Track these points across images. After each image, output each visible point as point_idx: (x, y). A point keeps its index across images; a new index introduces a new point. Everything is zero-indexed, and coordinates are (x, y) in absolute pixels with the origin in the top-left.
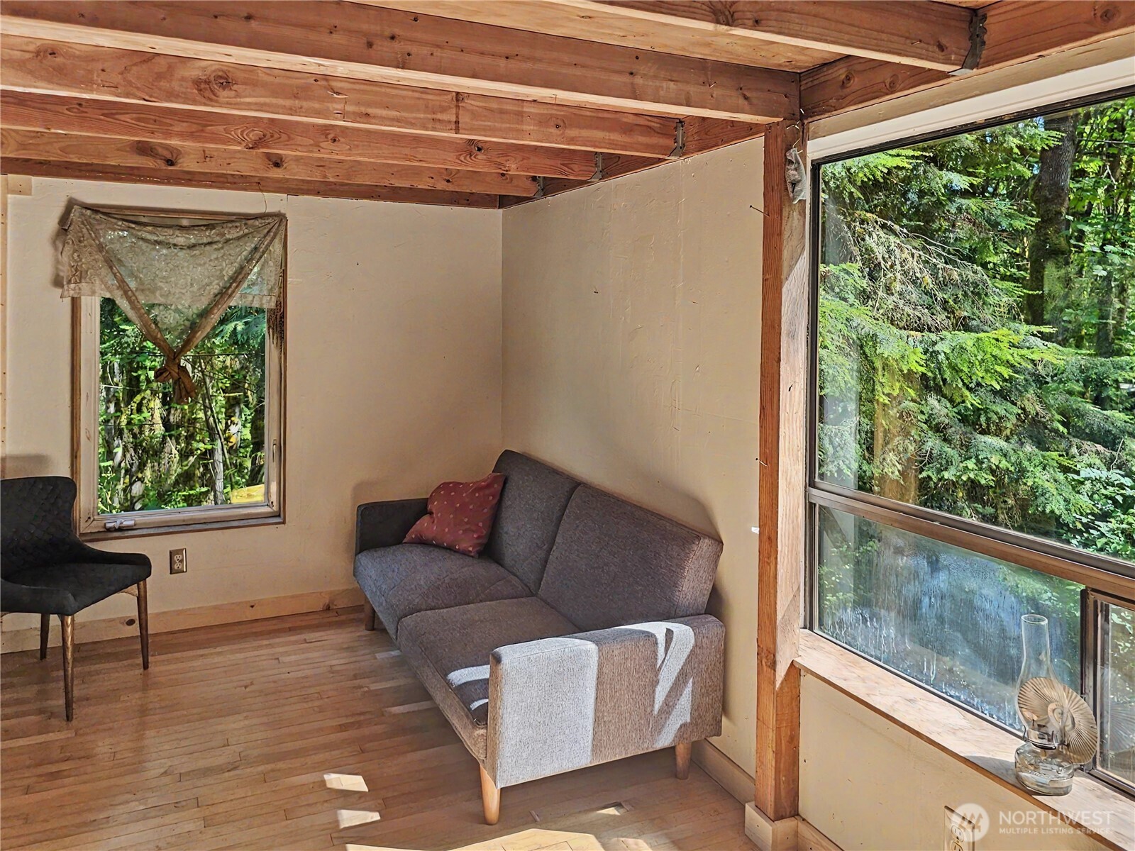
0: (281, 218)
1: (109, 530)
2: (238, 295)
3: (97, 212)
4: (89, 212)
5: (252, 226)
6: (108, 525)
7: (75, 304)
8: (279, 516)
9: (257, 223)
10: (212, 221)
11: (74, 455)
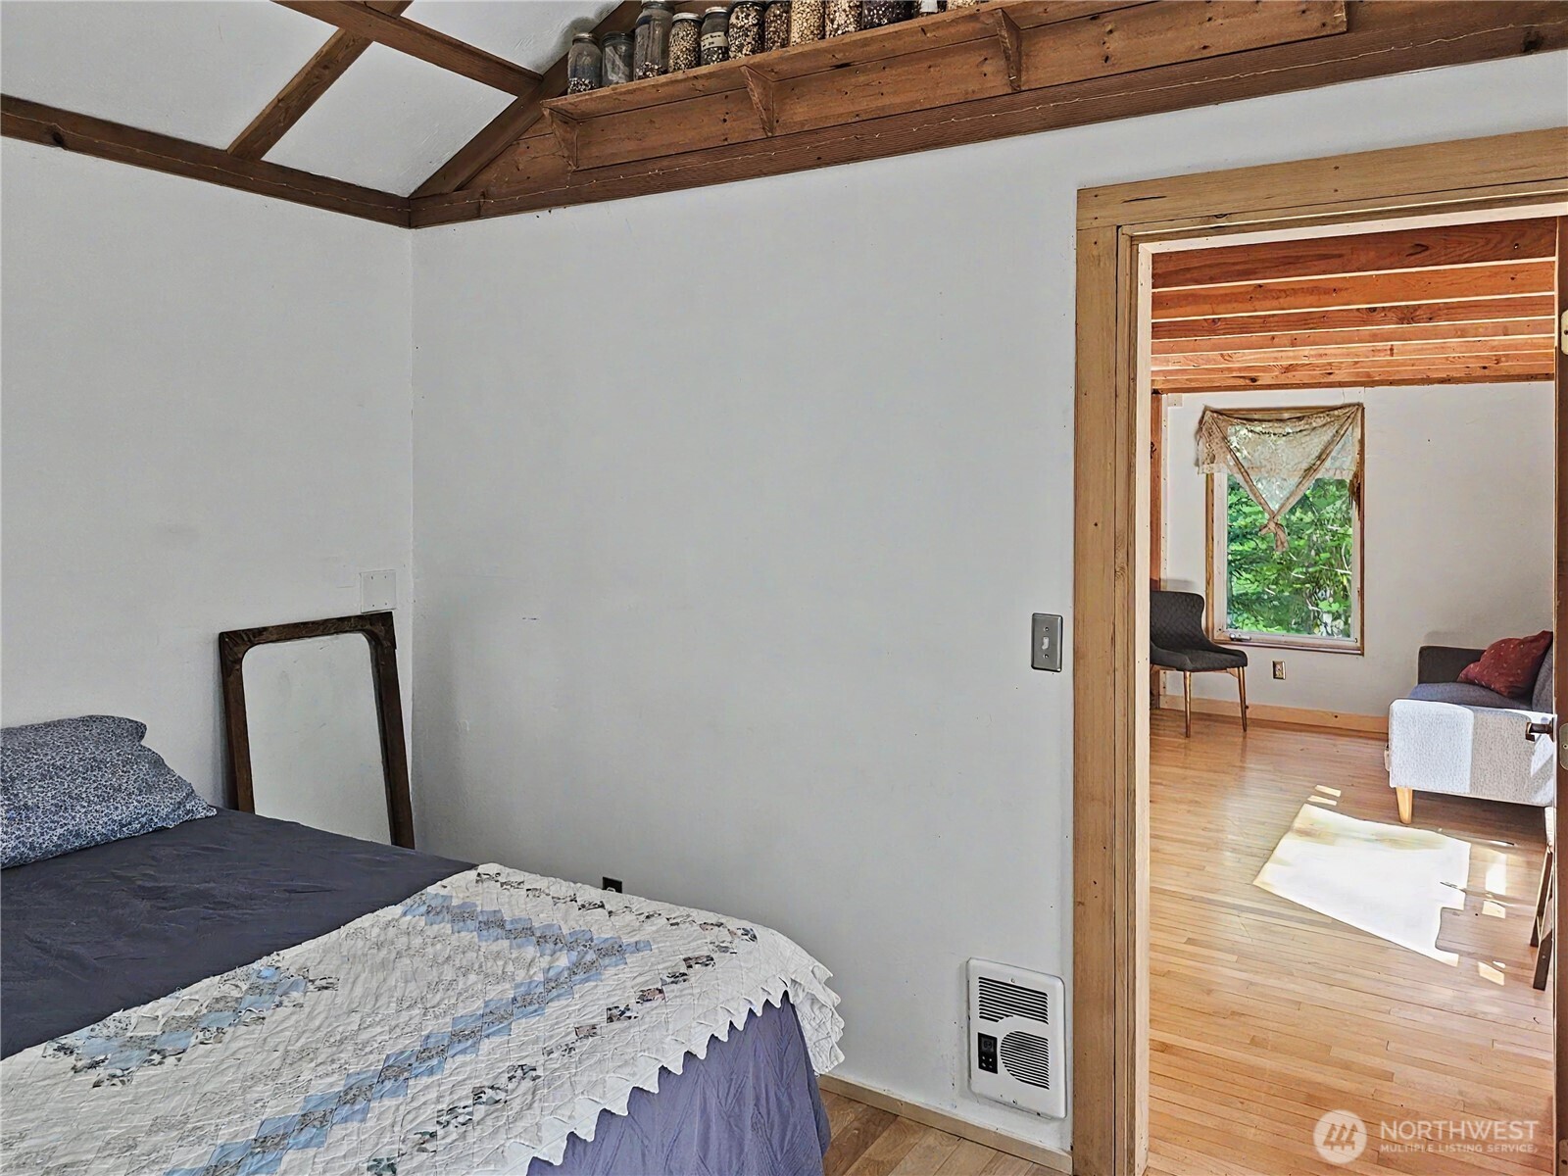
0: (1360, 406)
1: (1232, 639)
2: (1323, 470)
3: (1222, 414)
4: (1215, 415)
5: (1334, 416)
6: (1233, 636)
7: (1210, 479)
8: (1361, 651)
9: (1336, 412)
10: (1303, 414)
11: (1209, 581)
